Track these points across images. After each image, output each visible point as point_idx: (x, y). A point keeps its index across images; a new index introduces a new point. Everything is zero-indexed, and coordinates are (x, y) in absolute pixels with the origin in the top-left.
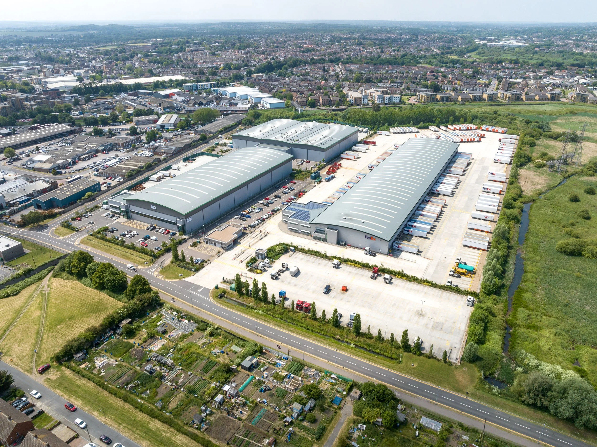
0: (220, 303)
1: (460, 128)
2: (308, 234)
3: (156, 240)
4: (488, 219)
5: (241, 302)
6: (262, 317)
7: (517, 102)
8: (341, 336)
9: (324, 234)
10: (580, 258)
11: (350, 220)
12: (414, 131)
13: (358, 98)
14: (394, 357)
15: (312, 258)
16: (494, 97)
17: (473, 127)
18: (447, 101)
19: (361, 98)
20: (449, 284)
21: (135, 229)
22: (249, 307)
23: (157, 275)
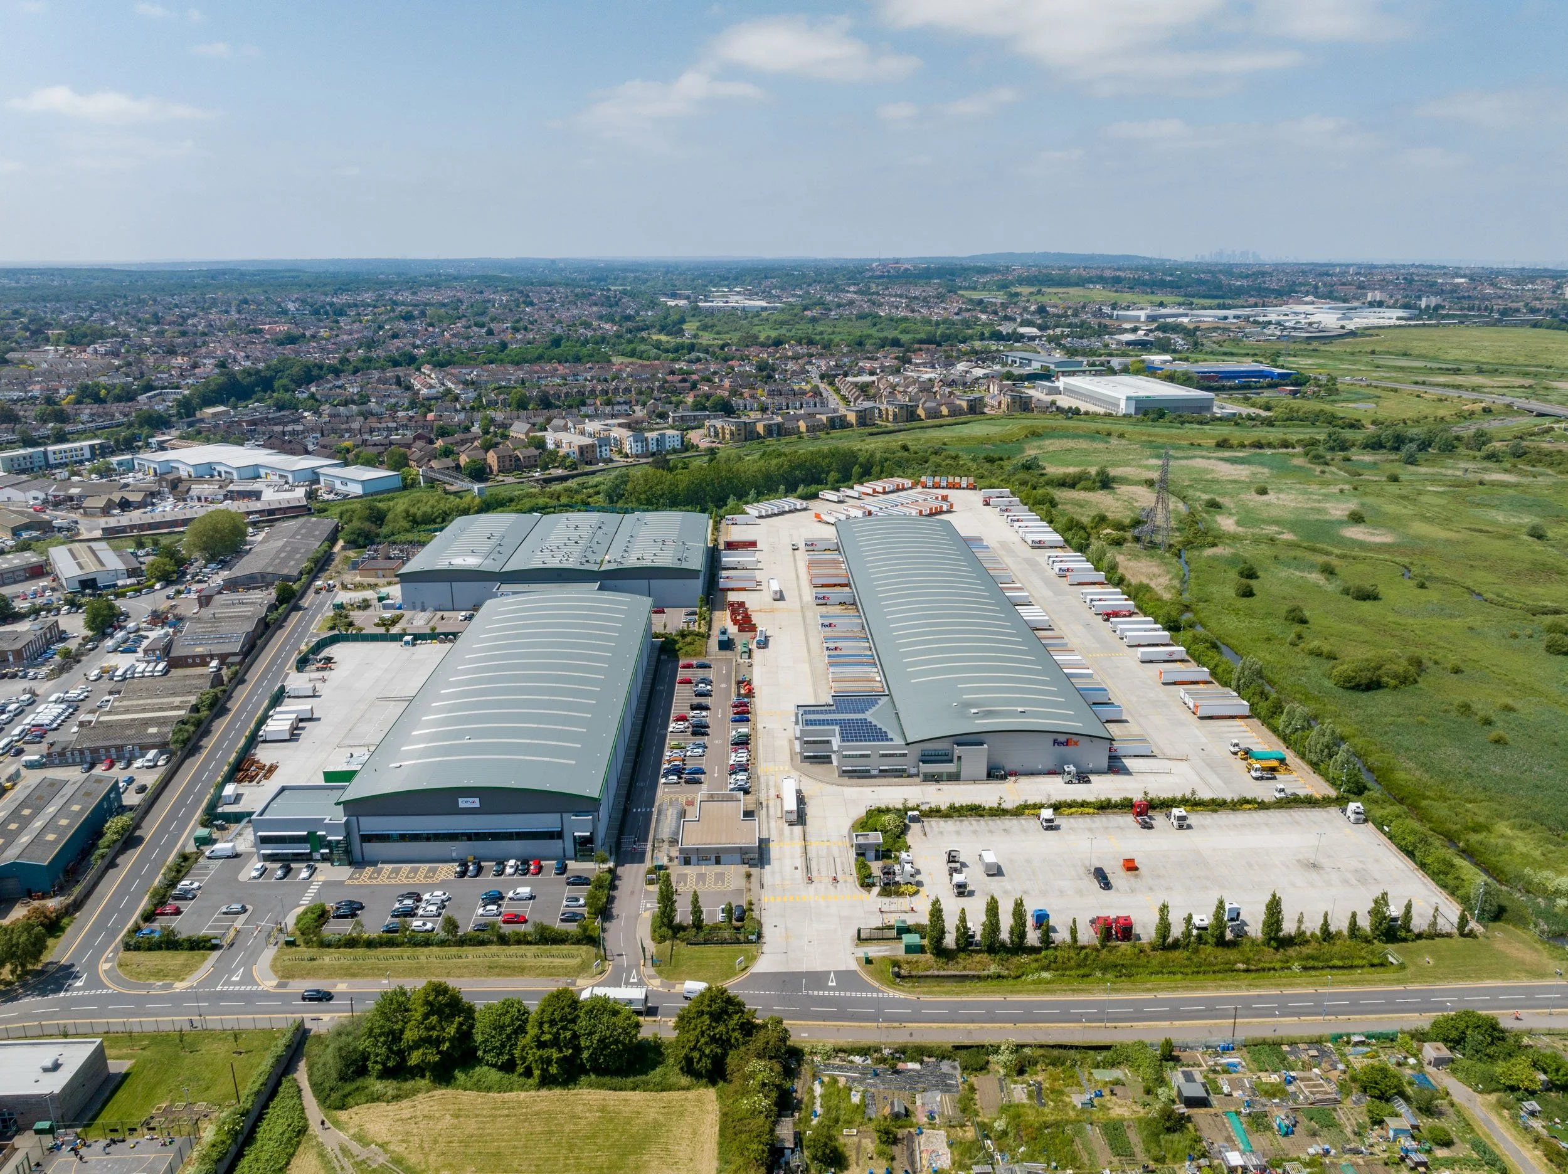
0: (924, 993)
1: (884, 488)
2: (900, 774)
3: (532, 898)
4: (1174, 657)
5: (957, 973)
7: (909, 425)
8: (1247, 961)
9: (951, 761)
10: (1381, 691)
11: (989, 714)
12: (799, 507)
13: (587, 446)
14: (1376, 961)
15: (971, 824)
16: (868, 417)
17: (908, 483)
18: (779, 434)
19: (593, 446)
20: (1282, 795)
21: (431, 888)
22: (989, 976)
23: (662, 985)
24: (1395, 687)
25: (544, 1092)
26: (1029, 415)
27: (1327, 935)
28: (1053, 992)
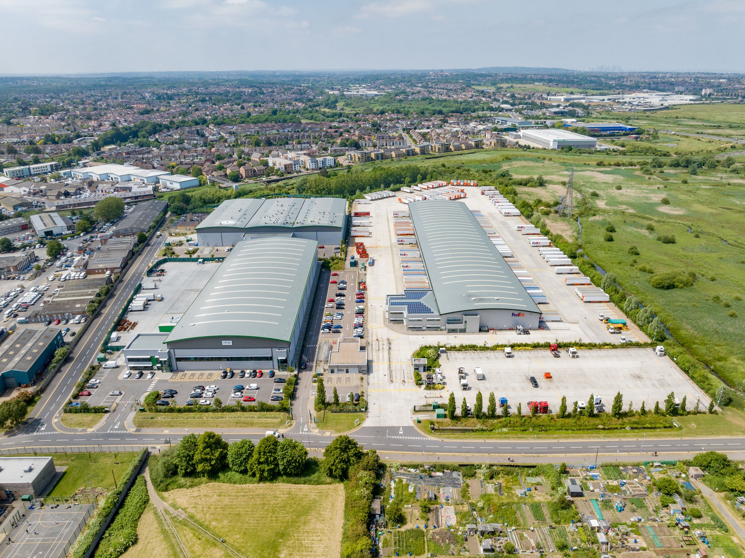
0: (445, 438)
1: (433, 186)
2: (436, 329)
3: (258, 389)
4: (573, 272)
5: (462, 428)
6: (510, 435)
7: (446, 154)
8: (604, 424)
9: (462, 323)
10: (674, 289)
11: (481, 300)
12: (391, 195)
13: (288, 165)
14: (667, 425)
15: (470, 354)
16: (426, 150)
17: (444, 183)
18: (382, 159)
19: (291, 164)
20: (624, 341)
21: (210, 383)
22: (477, 430)
23: (319, 432)
24: (682, 288)
25: (261, 484)
26: (505, 149)
27: (644, 412)
28: (508, 438)
